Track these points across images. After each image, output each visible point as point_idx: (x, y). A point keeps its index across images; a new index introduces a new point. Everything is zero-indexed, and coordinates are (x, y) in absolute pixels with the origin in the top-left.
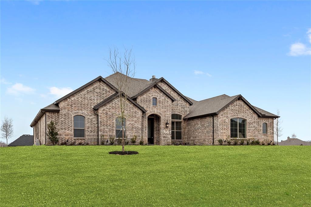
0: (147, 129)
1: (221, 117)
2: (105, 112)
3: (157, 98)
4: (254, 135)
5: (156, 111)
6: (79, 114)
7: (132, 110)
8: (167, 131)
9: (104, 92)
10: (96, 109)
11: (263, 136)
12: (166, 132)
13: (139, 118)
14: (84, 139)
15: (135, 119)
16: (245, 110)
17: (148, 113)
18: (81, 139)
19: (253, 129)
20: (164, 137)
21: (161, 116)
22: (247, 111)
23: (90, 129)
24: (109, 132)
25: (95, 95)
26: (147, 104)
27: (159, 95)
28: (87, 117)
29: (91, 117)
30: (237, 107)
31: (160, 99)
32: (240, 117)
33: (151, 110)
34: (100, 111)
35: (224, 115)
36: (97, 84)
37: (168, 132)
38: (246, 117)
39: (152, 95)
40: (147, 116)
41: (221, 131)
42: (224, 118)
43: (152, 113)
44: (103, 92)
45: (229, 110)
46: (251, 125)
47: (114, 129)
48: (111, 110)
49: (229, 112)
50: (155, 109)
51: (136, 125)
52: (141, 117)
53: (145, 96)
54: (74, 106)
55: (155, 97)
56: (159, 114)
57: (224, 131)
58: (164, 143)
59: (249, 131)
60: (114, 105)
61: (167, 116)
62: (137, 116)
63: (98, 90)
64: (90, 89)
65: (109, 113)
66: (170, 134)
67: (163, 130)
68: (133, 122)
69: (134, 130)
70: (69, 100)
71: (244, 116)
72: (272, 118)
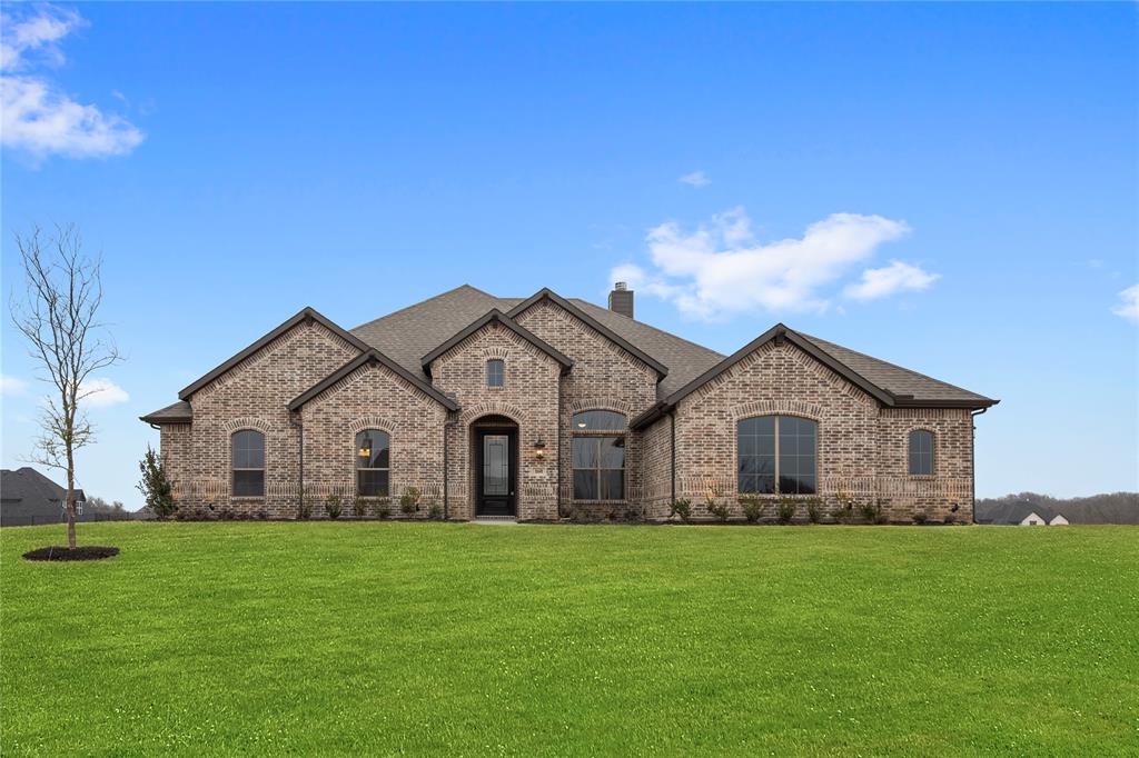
0: (467, 466)
1: (693, 414)
2: (321, 416)
3: (506, 360)
4: (856, 482)
5: (498, 405)
6: (246, 427)
7: (410, 407)
8: (541, 472)
9: (323, 355)
10: (296, 410)
11: (911, 487)
13: (434, 430)
14: (261, 502)
15: (420, 435)
16: (809, 381)
17: (471, 414)
18: (252, 502)
19: (854, 455)
20: (530, 491)
21: (520, 422)
22: (820, 388)
23: (280, 470)
24: (337, 476)
25: (293, 366)
26: (468, 381)
27: (511, 350)
28: (269, 435)
29: (282, 435)
30: (767, 372)
31: (515, 364)
32: (782, 412)
33: (481, 403)
34: (308, 414)
35: (705, 409)
36: (301, 334)
37: (544, 474)
38: (814, 411)
39: (487, 353)
40: (467, 424)
41: (695, 469)
42: (707, 420)
43: (486, 412)
44: (319, 355)
45: (730, 385)
46: (841, 443)
47: (351, 467)
48: (342, 410)
49: (730, 395)
50: (497, 398)
51: (424, 454)
52: (442, 428)
53: (459, 357)
55: (496, 357)
56: (509, 414)
57: (706, 469)
58: (529, 511)
59: (831, 466)
60: (350, 394)
61: (542, 418)
62: (428, 425)
63: (305, 352)
64: (281, 348)
65: (334, 419)
66: (555, 480)
67: (526, 469)
68: (414, 445)
69: (419, 469)
70: (218, 386)
71: (803, 408)
72: (963, 409)
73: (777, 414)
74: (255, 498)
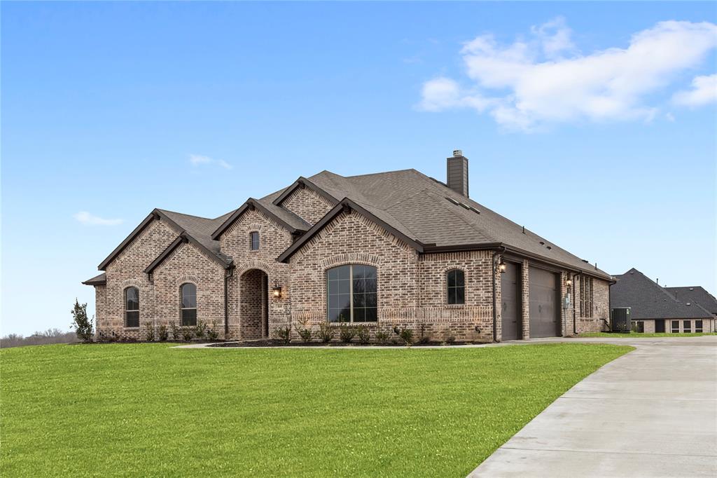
1: (298, 267)
2: (163, 276)
3: (260, 231)
4: (402, 311)
5: (256, 262)
6: (131, 285)
7: (206, 268)
8: (281, 307)
9: (165, 237)
10: (150, 272)
11: (447, 314)
12: (279, 309)
14: (138, 331)
15: (212, 285)
16: (370, 238)
17: (241, 269)
18: (134, 331)
19: (401, 291)
20: (275, 321)
21: (268, 273)
22: (378, 242)
23: (146, 311)
24: (170, 317)
25: (152, 246)
26: (239, 248)
27: (262, 225)
28: (141, 289)
29: (147, 289)
30: (343, 233)
31: (265, 234)
32: (352, 262)
33: (245, 262)
34: (156, 275)
35: (305, 263)
36: (155, 226)
38: (374, 260)
39: (249, 228)
40: (239, 276)
41: (299, 306)
42: (306, 271)
43: (249, 268)
44: (164, 238)
45: (320, 245)
46: (392, 283)
47: (177, 308)
48: (173, 272)
49: (320, 252)
50: (255, 258)
51: (214, 299)
53: (234, 233)
54: (123, 271)
55: (254, 230)
56: (262, 269)
57: (306, 306)
59: (385, 300)
60: (176, 261)
61: (281, 270)
62: (216, 278)
63: (156, 237)
64: (145, 235)
65: (169, 278)
68: (208, 292)
69: (211, 308)
71: (366, 258)
72: (485, 250)
73: (350, 264)
74: (134, 328)
